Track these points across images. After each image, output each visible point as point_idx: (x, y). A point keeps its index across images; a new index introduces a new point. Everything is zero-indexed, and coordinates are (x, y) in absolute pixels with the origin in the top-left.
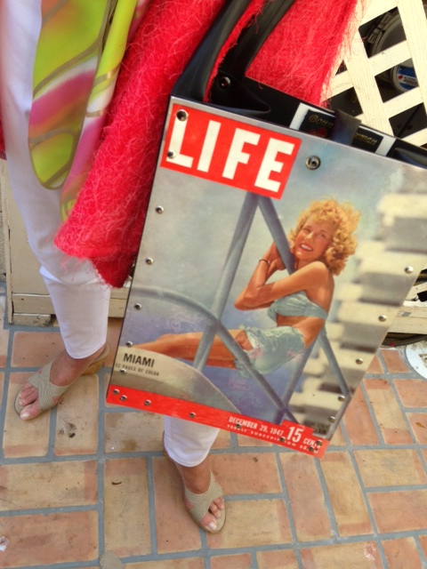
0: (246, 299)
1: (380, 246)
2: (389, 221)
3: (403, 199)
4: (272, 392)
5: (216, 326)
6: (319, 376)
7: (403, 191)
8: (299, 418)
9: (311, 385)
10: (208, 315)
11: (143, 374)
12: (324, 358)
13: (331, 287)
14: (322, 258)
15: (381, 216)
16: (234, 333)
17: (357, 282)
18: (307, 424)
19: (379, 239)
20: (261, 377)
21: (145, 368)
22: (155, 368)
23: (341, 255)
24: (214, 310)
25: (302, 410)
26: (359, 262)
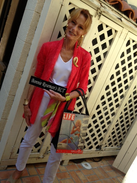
0: (72, 133)
1: (84, 123)
2: (84, 121)
3: (85, 118)
4: (76, 145)
5: (69, 137)
6: (80, 141)
7: (84, 118)
8: (79, 148)
9: (80, 143)
10: (68, 136)
11: (60, 147)
12: (81, 139)
13: (80, 129)
14: (79, 126)
15: (83, 120)
16: (71, 138)
17: (82, 128)
18: (80, 149)
19: (83, 123)
20: (74, 143)
21: (61, 146)
22: (62, 145)
23: (80, 125)
24: (68, 135)
25: (79, 147)
26: (82, 126)
